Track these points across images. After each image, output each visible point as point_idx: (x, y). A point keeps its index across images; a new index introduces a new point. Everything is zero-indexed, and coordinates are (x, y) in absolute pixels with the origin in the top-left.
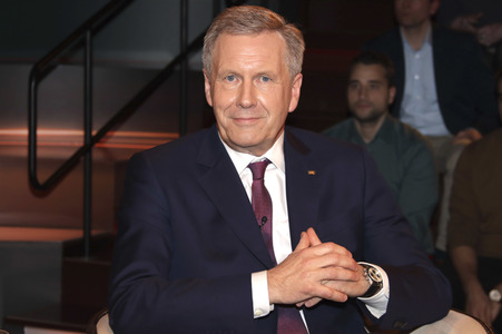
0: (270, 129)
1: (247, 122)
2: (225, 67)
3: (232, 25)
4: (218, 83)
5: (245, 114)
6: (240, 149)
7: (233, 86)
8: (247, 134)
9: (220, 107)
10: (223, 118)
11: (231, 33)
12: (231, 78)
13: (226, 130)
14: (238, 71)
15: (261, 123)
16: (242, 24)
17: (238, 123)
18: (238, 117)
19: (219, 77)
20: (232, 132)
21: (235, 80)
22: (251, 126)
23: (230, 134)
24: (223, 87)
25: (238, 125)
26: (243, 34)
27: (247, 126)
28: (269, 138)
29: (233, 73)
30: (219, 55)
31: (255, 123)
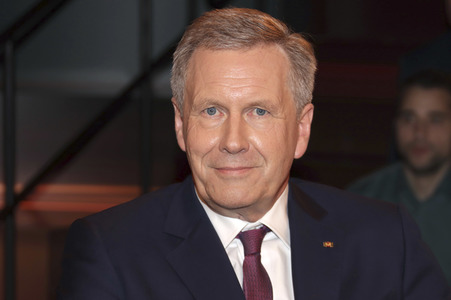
0: (267, 183)
1: (235, 174)
2: (203, 95)
3: (211, 36)
4: (194, 118)
5: (232, 162)
7: (214, 122)
8: (236, 191)
9: (197, 153)
10: (200, 167)
11: (212, 48)
12: (211, 111)
13: (205, 185)
14: (221, 100)
15: (255, 174)
16: (227, 34)
17: (223, 175)
18: (222, 166)
19: (196, 110)
20: (213, 187)
21: (217, 113)
22: (241, 178)
23: (211, 190)
24: (200, 123)
25: (222, 178)
26: (228, 48)
27: (235, 178)
28: (266, 195)
29: (214, 104)
30: (194, 78)
31: (246, 174)
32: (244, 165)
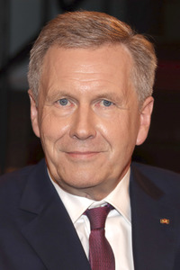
0: (112, 166)
1: (84, 158)
2: (56, 87)
3: (65, 36)
4: (48, 108)
5: (81, 147)
6: (75, 191)
7: (66, 112)
8: (84, 172)
9: (50, 138)
10: (53, 151)
11: (64, 46)
12: (63, 102)
13: (57, 167)
14: (72, 93)
15: (100, 158)
16: (78, 34)
17: (72, 158)
18: (72, 150)
19: (49, 101)
20: (64, 169)
21: (69, 104)
22: (89, 161)
23: (62, 172)
24: (53, 112)
25: (72, 161)
26: (79, 47)
27: (84, 162)
28: (110, 176)
29: (66, 95)
30: (48, 73)
31: (93, 157)
32: (92, 150)
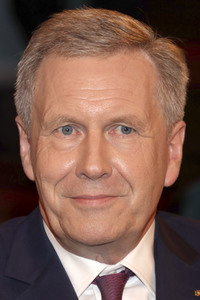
0: (134, 214)
1: (95, 203)
2: (56, 111)
4: (45, 139)
5: (92, 189)
6: (83, 250)
7: (68, 143)
8: (96, 224)
9: (49, 179)
10: (52, 196)
11: (65, 54)
12: (67, 130)
13: (60, 216)
14: (79, 117)
15: (118, 204)
16: (83, 38)
17: (80, 205)
18: (79, 194)
19: (46, 129)
20: (69, 219)
21: (74, 132)
22: (102, 209)
23: (66, 223)
24: (53, 145)
25: (80, 209)
26: (85, 55)
27: (95, 209)
28: (132, 228)
29: (70, 121)
30: (44, 91)
31: (109, 203)
32: (107, 193)
